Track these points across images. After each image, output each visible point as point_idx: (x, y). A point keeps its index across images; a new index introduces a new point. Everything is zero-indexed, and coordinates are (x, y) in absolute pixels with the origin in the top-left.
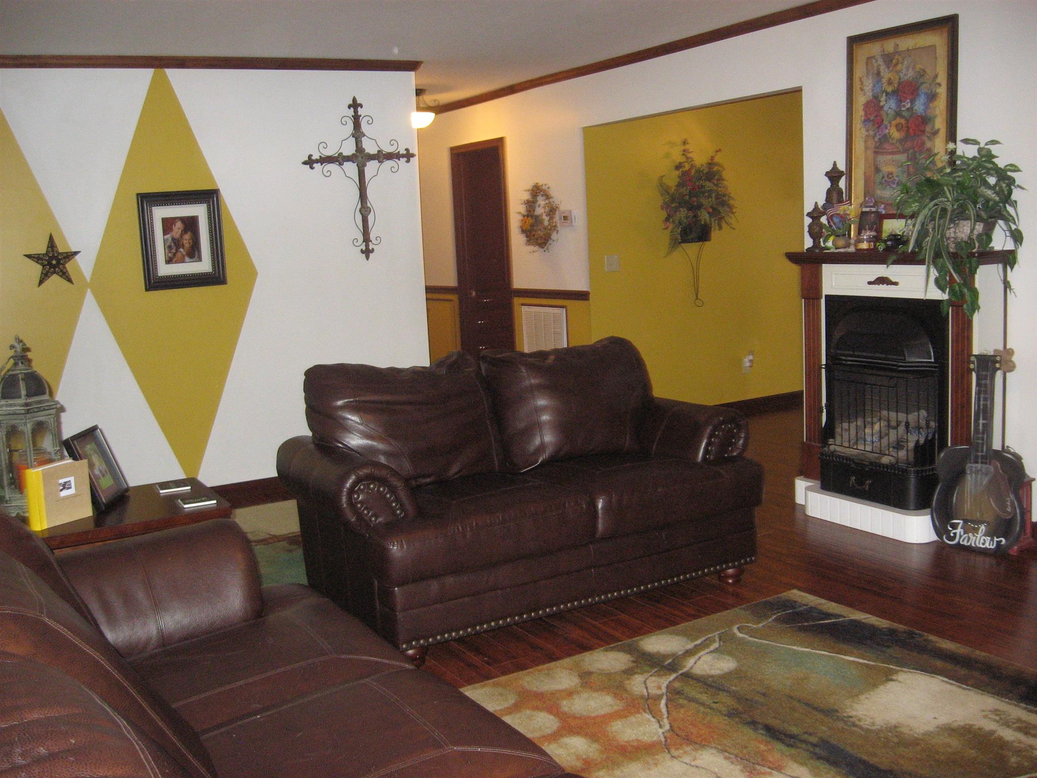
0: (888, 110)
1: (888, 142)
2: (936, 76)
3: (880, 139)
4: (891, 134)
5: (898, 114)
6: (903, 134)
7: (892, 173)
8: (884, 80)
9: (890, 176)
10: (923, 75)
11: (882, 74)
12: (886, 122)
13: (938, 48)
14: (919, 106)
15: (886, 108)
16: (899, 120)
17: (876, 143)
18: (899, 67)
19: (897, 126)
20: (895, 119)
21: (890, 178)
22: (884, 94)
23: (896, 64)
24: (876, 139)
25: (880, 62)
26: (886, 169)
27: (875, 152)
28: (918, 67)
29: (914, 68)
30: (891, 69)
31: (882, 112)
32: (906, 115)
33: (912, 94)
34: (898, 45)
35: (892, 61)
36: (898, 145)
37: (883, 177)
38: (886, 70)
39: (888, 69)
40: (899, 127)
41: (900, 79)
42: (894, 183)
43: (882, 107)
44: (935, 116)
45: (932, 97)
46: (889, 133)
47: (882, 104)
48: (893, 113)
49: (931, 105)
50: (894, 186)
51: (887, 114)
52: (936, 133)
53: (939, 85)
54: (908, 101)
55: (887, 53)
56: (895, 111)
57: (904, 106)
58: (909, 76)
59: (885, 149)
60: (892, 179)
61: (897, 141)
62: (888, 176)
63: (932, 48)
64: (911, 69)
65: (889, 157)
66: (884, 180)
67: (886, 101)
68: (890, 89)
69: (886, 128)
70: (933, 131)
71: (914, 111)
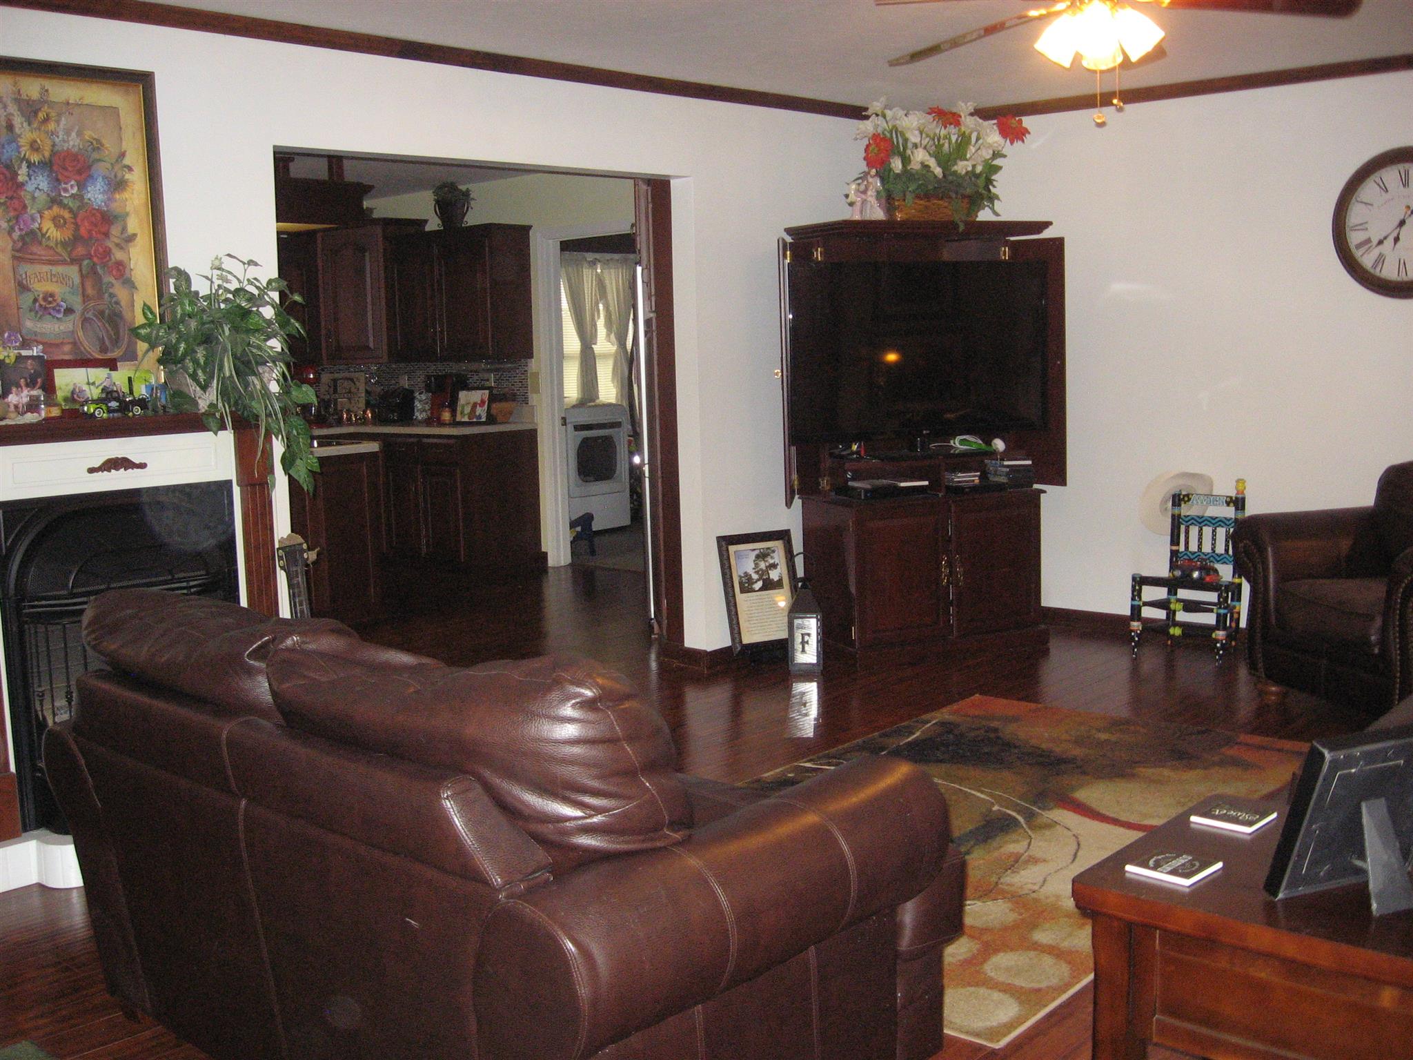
0: (34, 192)
1: (40, 243)
2: (123, 155)
3: (22, 238)
4: (44, 230)
5: (55, 201)
6: (68, 234)
7: (52, 295)
8: (22, 141)
9: (50, 299)
10: (98, 148)
11: (17, 131)
12: (31, 210)
13: (122, 113)
14: (96, 194)
15: (30, 187)
16: (56, 210)
17: (14, 242)
18: (51, 126)
19: (54, 219)
20: (50, 208)
21: (50, 303)
22: (24, 165)
23: (47, 119)
24: (16, 235)
25: (13, 108)
26: (41, 288)
27: (14, 257)
28: (88, 134)
29: (80, 134)
30: (35, 125)
31: (22, 193)
32: (71, 204)
33: (79, 172)
34: (47, 91)
35: (36, 113)
36: (59, 250)
37: (35, 300)
38: (25, 124)
39: (29, 125)
40: (57, 221)
41: (54, 145)
42: (59, 311)
43: (22, 185)
44: (127, 214)
45: (118, 185)
46: (40, 229)
47: (20, 179)
48: (44, 197)
49: (117, 196)
50: (60, 316)
51: (34, 198)
52: (132, 238)
53: (130, 169)
54: (73, 182)
55: (25, 97)
56: (48, 195)
57: (66, 190)
58: (71, 143)
59: (35, 254)
60: (54, 304)
61: (57, 244)
62: (45, 299)
63: (114, 111)
64: (74, 134)
65: (46, 268)
66: (37, 304)
67: (29, 176)
68: (35, 158)
69: (33, 220)
70: (123, 236)
71: (86, 201)
